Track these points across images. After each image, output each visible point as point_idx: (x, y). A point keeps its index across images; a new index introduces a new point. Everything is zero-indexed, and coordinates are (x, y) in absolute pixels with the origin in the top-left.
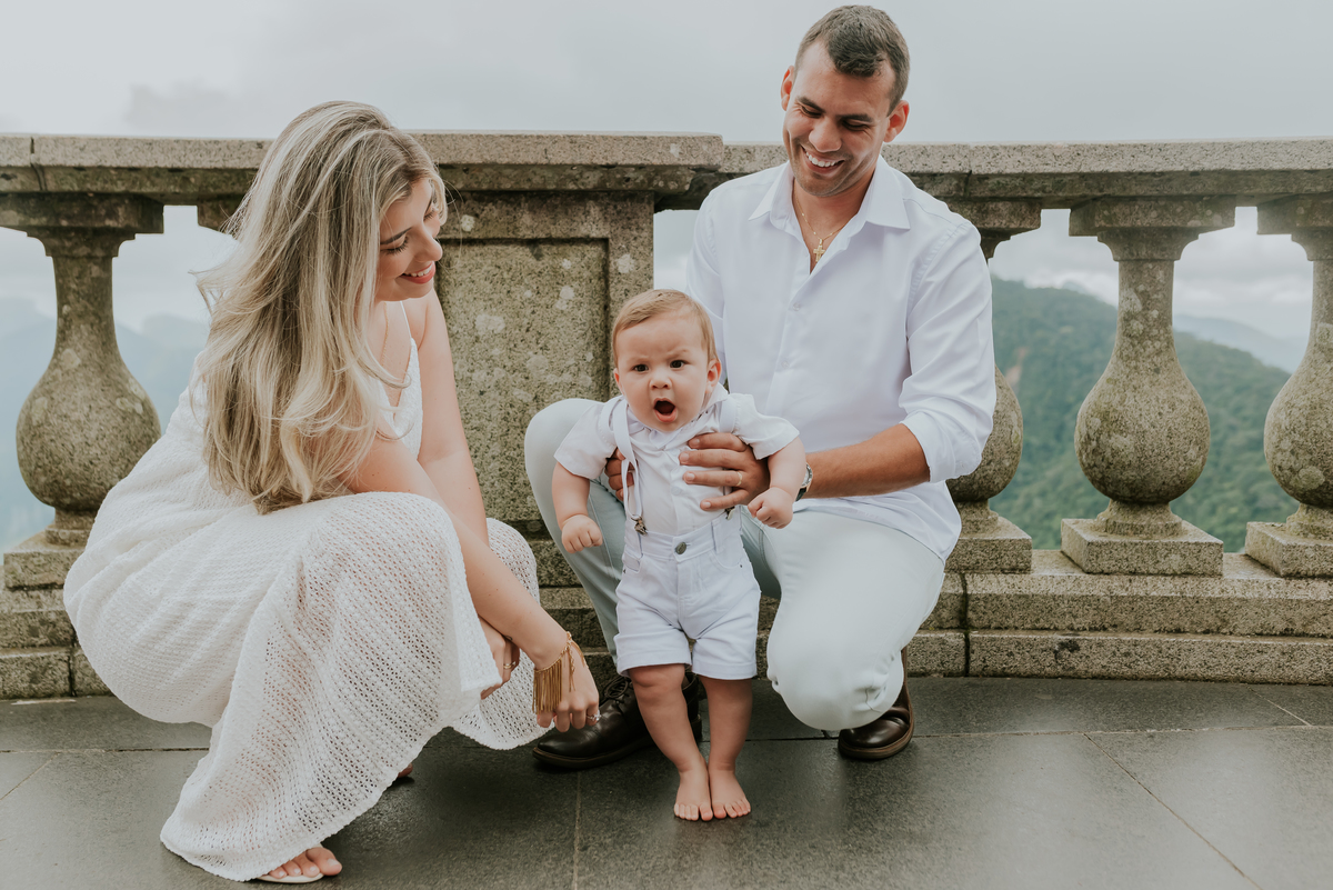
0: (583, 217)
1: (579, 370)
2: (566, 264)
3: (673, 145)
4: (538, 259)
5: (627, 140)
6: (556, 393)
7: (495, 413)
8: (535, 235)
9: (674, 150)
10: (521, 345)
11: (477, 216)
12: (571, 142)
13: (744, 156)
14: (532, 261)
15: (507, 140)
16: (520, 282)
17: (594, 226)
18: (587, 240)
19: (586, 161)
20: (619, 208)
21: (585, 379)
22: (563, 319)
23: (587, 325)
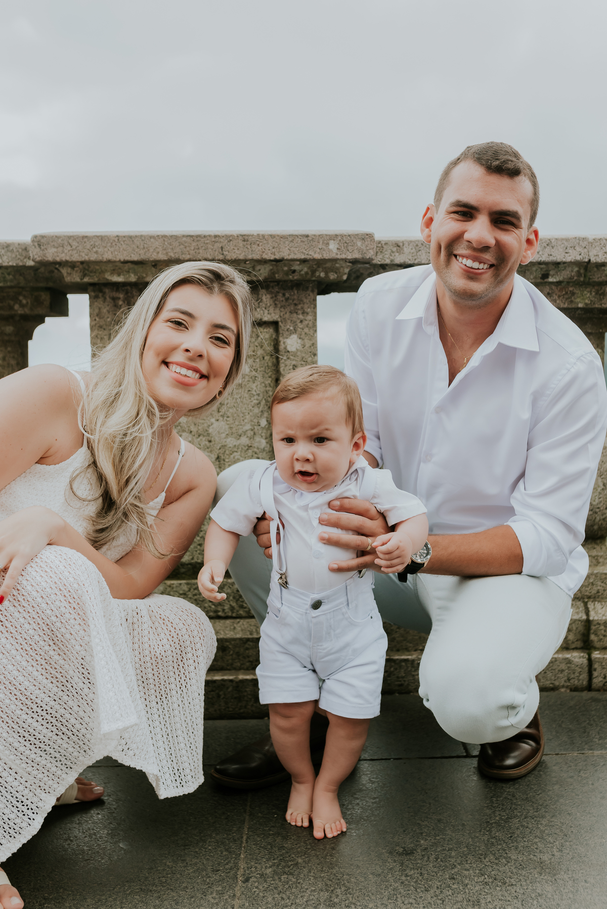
1: (255, 434)
3: (331, 242)
6: (235, 454)
9: (333, 246)
12: (244, 241)
13: (395, 249)
15: (188, 240)
17: (266, 312)
19: (256, 256)
20: (287, 295)
21: (260, 442)
23: (261, 395)
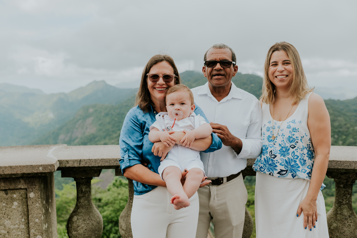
0: (19, 183)
1: (20, 224)
2: (15, 196)
5: (27, 166)
6: (14, 230)
8: (5, 189)
9: (41, 168)
10: (3, 218)
12: (11, 168)
13: (66, 163)
14: (5, 195)
16: (2, 201)
17: (22, 185)
18: (21, 189)
20: (29, 180)
21: (22, 226)
22: (15, 211)
23: (22, 212)
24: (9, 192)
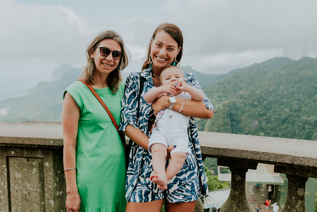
0: (37, 153)
2: (34, 163)
4: (28, 162)
5: (41, 139)
7: (20, 196)
8: (27, 156)
10: (25, 181)
11: (15, 151)
14: (27, 162)
16: (24, 167)
22: (34, 176)
24: (30, 159)
